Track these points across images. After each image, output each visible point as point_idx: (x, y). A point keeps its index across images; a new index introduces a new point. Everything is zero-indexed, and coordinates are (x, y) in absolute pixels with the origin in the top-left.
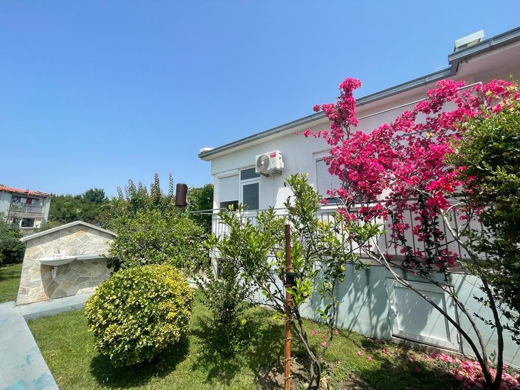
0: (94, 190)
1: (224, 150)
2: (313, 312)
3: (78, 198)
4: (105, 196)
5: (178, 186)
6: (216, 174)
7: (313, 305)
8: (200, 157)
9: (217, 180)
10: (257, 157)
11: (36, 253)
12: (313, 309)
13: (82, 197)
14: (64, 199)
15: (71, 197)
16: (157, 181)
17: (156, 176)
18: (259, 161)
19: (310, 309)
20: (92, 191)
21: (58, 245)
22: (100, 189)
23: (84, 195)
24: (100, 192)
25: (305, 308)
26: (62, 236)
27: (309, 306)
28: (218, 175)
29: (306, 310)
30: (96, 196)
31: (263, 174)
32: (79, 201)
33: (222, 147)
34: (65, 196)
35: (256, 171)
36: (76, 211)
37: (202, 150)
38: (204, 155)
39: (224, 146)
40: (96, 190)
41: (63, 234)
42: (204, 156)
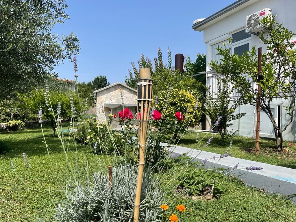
0: (99, 77)
1: (216, 17)
2: (292, 136)
3: (89, 84)
4: (107, 82)
5: (177, 56)
6: (209, 42)
7: (293, 131)
8: (193, 29)
9: (209, 47)
10: (248, 17)
11: (101, 100)
12: (293, 134)
13: (92, 84)
14: (80, 86)
15: (85, 84)
16: (160, 54)
17: (159, 50)
18: (250, 20)
19: (291, 134)
20: (98, 78)
21: (110, 96)
22: (104, 77)
23: (93, 82)
24: (104, 79)
25: (287, 134)
26: (112, 91)
27: (289, 132)
28: (210, 42)
29: (286, 135)
30: (101, 82)
31: (253, 33)
32: (91, 87)
33: (213, 15)
34: (81, 84)
35: (246, 31)
36: (90, 95)
37: (195, 22)
38: (197, 25)
39: (215, 14)
40: (101, 77)
41: (112, 90)
42: (197, 27)
